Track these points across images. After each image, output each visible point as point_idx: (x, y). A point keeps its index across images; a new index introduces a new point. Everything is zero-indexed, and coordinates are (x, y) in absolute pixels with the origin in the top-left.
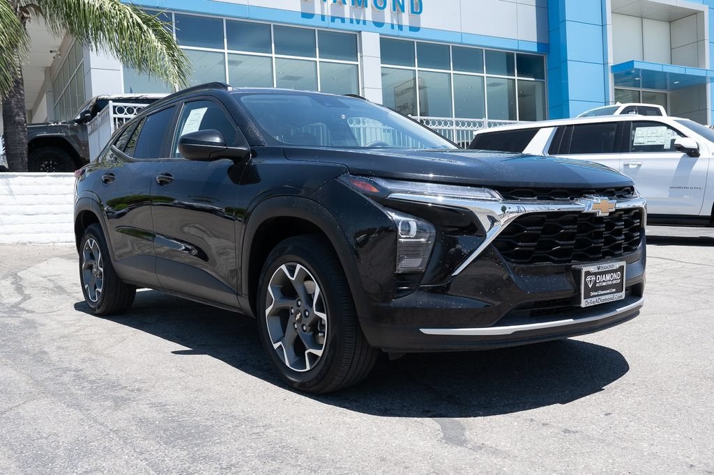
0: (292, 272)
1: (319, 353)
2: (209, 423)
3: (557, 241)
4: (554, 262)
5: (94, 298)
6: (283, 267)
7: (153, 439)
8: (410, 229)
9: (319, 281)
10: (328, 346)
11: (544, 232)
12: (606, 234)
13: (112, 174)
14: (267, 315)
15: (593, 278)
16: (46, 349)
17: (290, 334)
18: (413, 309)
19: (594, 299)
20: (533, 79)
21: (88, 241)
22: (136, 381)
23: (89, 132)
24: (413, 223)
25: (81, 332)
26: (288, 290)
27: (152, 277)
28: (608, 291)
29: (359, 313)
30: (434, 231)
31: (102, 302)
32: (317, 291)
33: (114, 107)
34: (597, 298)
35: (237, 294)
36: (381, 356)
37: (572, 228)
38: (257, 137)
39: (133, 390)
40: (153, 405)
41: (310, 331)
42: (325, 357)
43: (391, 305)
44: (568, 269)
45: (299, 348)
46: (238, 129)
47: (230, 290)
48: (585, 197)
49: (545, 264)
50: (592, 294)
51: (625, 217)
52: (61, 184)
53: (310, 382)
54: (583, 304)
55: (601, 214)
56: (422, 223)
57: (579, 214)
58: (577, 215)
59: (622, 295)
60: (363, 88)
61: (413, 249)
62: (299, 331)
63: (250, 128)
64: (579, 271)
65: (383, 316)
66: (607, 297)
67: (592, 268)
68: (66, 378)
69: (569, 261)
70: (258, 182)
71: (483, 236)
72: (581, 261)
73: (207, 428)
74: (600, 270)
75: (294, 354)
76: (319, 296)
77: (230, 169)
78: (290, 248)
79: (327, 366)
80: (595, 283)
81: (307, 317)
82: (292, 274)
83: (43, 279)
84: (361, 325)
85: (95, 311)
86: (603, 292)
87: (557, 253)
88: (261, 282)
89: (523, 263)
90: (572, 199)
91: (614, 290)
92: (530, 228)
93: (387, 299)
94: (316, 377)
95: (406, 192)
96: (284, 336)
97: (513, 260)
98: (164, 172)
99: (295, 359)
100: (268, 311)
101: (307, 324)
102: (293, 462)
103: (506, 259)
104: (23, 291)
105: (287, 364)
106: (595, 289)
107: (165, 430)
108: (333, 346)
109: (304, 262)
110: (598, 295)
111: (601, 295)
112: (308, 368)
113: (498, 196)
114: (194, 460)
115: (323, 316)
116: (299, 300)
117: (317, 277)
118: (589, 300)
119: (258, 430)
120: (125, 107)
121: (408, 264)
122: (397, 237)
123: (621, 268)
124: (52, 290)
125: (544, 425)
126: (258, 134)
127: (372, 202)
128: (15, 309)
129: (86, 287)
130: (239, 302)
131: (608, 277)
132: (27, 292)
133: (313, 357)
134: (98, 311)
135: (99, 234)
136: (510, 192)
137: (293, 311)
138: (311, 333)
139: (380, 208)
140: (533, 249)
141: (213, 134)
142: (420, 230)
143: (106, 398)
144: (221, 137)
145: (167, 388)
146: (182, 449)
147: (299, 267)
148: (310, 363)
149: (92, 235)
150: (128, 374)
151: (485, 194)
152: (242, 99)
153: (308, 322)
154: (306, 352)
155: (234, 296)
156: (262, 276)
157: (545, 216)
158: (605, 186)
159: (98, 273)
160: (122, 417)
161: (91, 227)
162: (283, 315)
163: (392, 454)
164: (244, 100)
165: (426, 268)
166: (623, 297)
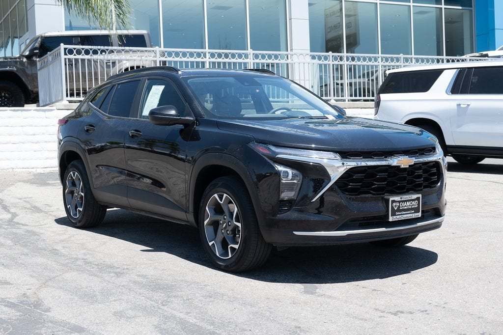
0: (221, 197)
1: (236, 247)
2: (173, 284)
3: (375, 182)
4: (373, 194)
5: (76, 215)
6: (216, 195)
7: (145, 289)
8: (288, 174)
9: (237, 204)
10: (242, 242)
11: (365, 177)
12: (409, 178)
13: (91, 126)
14: (205, 224)
15: (398, 204)
16: (55, 248)
17: (220, 236)
18: (289, 220)
19: (398, 217)
20: (460, 8)
21: (71, 173)
22: (124, 265)
23: (38, 68)
24: (290, 171)
25: (72, 239)
26: (218, 209)
27: (124, 200)
28: (409, 212)
29: (260, 223)
30: (301, 176)
31: (82, 218)
32: (236, 209)
33: (65, 49)
34: (401, 216)
35: (186, 212)
36: (273, 248)
37: (384, 175)
38: (199, 111)
39: (124, 269)
40: (139, 276)
41: (232, 234)
42: (240, 248)
43: (277, 218)
44: (383, 198)
45: (224, 244)
46: (187, 104)
47: (181, 209)
48: (394, 156)
49: (367, 195)
50: (397, 213)
51: (424, 167)
52: (19, 117)
53: (230, 264)
54: (391, 219)
55: (402, 166)
56: (295, 172)
57: (389, 166)
58: (387, 167)
59: (419, 215)
60: (290, 19)
61: (290, 187)
62: (225, 234)
63: (195, 104)
64: (388, 200)
65: (273, 224)
66: (408, 215)
67: (397, 198)
68: (80, 262)
69: (383, 194)
70: (199, 140)
71: (329, 179)
72: (391, 194)
73: (173, 286)
74: (402, 200)
75: (222, 249)
76: (237, 213)
77: (181, 131)
78: (220, 184)
79: (241, 255)
80: (399, 207)
81: (230, 225)
82: (221, 199)
83: (19, 201)
84: (261, 231)
85: (76, 224)
86: (405, 213)
87: (374, 190)
88: (201, 204)
89: (353, 195)
90: (386, 157)
91: (413, 211)
92: (357, 175)
93: (275, 215)
94: (235, 261)
95: (286, 154)
96: (216, 238)
97: (347, 193)
98: (135, 129)
99: (222, 251)
100: (206, 222)
101: (230, 230)
102: (221, 298)
103: (342, 192)
104: (9, 210)
105: (218, 255)
106: (399, 210)
107: (150, 286)
108: (245, 241)
109: (228, 192)
110: (401, 214)
111: (403, 214)
112: (230, 256)
113: (338, 157)
114: (169, 297)
115: (239, 225)
116: (225, 215)
117: (236, 201)
118: (395, 217)
119: (201, 287)
120: (75, 49)
121: (286, 195)
122: (280, 180)
123: (418, 199)
124: (31, 209)
125: (363, 287)
126: (200, 109)
127: (267, 159)
128: (11, 222)
129: (68, 207)
130: (187, 217)
131: (408, 203)
132: (12, 210)
133: (233, 249)
134: (78, 225)
135: (81, 168)
136: (345, 154)
137: (221, 222)
138: (232, 235)
139: (271, 162)
140: (359, 187)
141: (171, 109)
142: (294, 176)
143: (110, 272)
144: (176, 111)
145: (144, 268)
146: (161, 293)
147: (225, 195)
148: (231, 253)
149: (75, 169)
150: (116, 261)
151: (331, 155)
152: (189, 81)
153: (230, 228)
154: (229, 247)
155: (184, 214)
156: (202, 201)
157: (366, 168)
158: (409, 149)
159: (79, 197)
160: (123, 280)
161: (74, 162)
162: (215, 224)
163: (273, 297)
164: (190, 82)
165: (297, 197)
166: (420, 216)
